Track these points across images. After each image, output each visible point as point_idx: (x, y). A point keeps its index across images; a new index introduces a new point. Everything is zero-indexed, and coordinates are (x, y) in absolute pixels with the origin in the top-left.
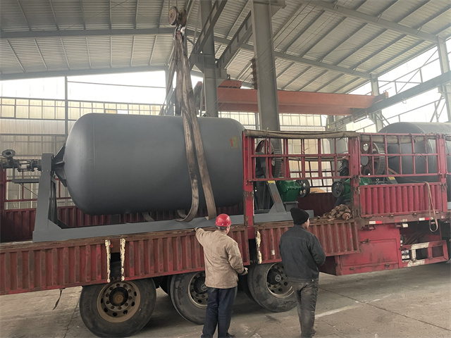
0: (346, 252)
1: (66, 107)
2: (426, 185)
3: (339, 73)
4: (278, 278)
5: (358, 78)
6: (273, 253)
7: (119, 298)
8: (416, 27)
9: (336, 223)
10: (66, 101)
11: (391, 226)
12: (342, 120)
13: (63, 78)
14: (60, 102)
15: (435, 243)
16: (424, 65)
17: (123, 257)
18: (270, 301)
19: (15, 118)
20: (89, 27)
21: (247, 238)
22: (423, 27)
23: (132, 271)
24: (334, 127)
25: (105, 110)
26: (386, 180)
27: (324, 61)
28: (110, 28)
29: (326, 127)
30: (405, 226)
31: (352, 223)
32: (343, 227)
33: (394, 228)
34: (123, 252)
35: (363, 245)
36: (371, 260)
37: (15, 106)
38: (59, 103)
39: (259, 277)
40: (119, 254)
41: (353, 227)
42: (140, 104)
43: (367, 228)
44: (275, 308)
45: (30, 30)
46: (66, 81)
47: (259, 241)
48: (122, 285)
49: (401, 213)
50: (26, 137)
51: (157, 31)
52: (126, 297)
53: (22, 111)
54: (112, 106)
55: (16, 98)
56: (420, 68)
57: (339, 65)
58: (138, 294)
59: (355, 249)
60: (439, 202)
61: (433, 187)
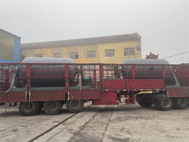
0: (96, 98)
2: (126, 80)
7: (29, 106)
11: (114, 92)
15: (130, 98)
21: (65, 93)
23: (32, 99)
30: (118, 92)
36: (106, 101)
40: (29, 95)
41: (99, 91)
43: (105, 92)
49: (117, 88)
59: (99, 98)
60: (132, 85)
61: (129, 80)
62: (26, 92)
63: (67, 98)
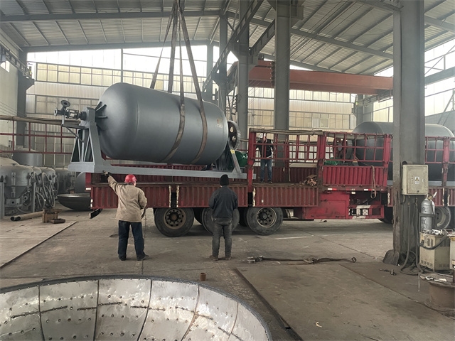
0: (309, 206)
1: (122, 76)
2: (371, 168)
3: (368, 54)
4: (265, 217)
5: (387, 60)
6: (263, 201)
7: (174, 217)
8: (440, 19)
9: (305, 187)
10: (122, 71)
11: (344, 192)
12: (370, 98)
13: (120, 50)
15: (375, 206)
16: (448, 53)
17: (178, 195)
18: (258, 228)
19: (80, 84)
20: (145, 10)
21: (247, 191)
22: (448, 18)
23: (182, 203)
24: (361, 105)
26: (351, 164)
27: (354, 43)
28: (162, 10)
29: (354, 104)
30: (353, 193)
31: (316, 189)
32: (309, 190)
33: (345, 194)
34: (178, 193)
35: (323, 202)
36: (327, 212)
37: (80, 73)
38: (116, 72)
39: (253, 214)
40: (176, 194)
41: (316, 191)
43: (326, 192)
44: (261, 232)
45: (97, 12)
46: (122, 53)
47: (254, 194)
48: (176, 211)
49: (351, 184)
50: (89, 101)
51: (202, 13)
52: (178, 217)
53: (86, 78)
54: (159, 77)
55: (81, 67)
56: (444, 56)
57: (369, 47)
58: (185, 216)
59: (315, 204)
60: (381, 180)
61: (377, 169)
62: (170, 187)
63: (250, 202)
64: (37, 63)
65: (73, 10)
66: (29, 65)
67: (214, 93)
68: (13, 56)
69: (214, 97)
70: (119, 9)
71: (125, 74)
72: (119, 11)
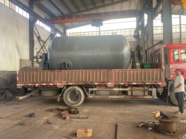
1: (100, 34)
14: (98, 32)
20: (106, 3)
25: (112, 33)
28: (113, 2)
42: (125, 29)
45: (87, 8)
54: (115, 31)
55: (84, 32)
64: (70, 33)
65: (78, 10)
66: (67, 35)
67: (140, 34)
68: (60, 32)
69: (140, 37)
70: (95, 5)
71: (101, 32)
72: (95, 6)
